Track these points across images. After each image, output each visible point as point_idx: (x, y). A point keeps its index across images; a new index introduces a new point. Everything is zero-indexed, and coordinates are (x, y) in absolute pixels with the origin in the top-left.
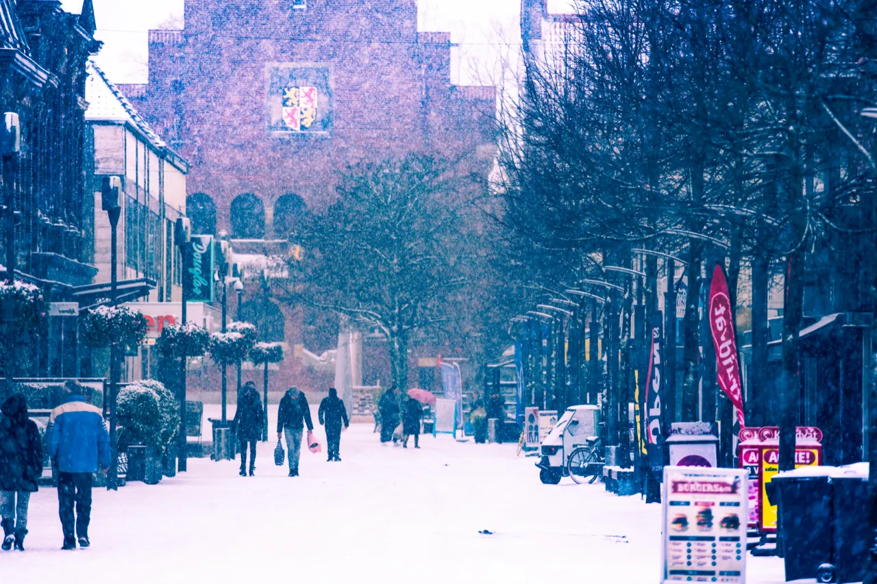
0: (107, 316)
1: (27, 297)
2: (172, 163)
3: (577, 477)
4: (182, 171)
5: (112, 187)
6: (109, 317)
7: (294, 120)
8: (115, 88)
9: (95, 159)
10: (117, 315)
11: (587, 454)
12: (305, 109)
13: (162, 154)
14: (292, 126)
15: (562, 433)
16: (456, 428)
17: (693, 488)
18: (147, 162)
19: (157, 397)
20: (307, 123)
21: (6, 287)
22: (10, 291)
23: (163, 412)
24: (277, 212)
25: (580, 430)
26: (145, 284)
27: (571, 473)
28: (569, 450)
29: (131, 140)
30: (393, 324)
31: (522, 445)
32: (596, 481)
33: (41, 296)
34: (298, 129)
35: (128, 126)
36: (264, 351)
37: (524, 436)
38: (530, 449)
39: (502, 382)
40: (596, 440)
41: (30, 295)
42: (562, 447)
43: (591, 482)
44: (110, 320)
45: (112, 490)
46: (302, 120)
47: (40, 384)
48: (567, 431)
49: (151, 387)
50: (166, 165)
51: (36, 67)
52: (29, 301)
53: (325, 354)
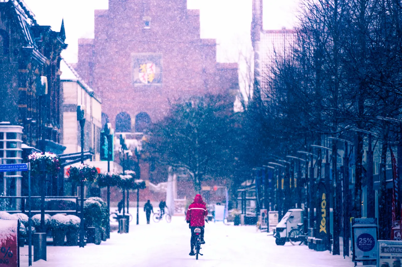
0: (79, 168)
1: (51, 160)
2: (95, 99)
3: (293, 242)
4: (99, 102)
5: (81, 110)
6: (80, 169)
7: (144, 79)
8: (70, 65)
9: (64, 97)
10: (84, 168)
11: (298, 232)
12: (150, 74)
13: (91, 95)
14: (143, 81)
15: (286, 222)
16: (224, 219)
17: (391, 250)
18: (85, 98)
19: (100, 205)
20: (151, 80)
21: (42, 156)
22: (44, 157)
23: (103, 212)
24: (136, 121)
25: (295, 220)
26: (89, 153)
27: (290, 240)
28: (289, 230)
29: (79, 88)
30: (196, 171)
31: (258, 227)
32: (302, 244)
33: (57, 160)
34: (146, 83)
35: (78, 82)
36: (137, 184)
37: (259, 223)
38: (263, 229)
39: (247, 198)
40: (302, 225)
41: (53, 159)
42: (286, 228)
43: (300, 245)
44: (80, 170)
45: (82, 248)
46: (148, 79)
47: (47, 199)
48: (288, 221)
49: (97, 200)
50: (93, 99)
51: (41, 55)
52: (52, 162)
53: (159, 185)
